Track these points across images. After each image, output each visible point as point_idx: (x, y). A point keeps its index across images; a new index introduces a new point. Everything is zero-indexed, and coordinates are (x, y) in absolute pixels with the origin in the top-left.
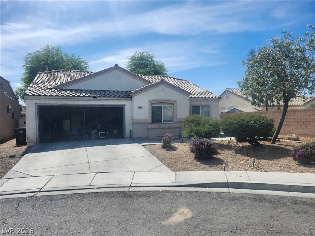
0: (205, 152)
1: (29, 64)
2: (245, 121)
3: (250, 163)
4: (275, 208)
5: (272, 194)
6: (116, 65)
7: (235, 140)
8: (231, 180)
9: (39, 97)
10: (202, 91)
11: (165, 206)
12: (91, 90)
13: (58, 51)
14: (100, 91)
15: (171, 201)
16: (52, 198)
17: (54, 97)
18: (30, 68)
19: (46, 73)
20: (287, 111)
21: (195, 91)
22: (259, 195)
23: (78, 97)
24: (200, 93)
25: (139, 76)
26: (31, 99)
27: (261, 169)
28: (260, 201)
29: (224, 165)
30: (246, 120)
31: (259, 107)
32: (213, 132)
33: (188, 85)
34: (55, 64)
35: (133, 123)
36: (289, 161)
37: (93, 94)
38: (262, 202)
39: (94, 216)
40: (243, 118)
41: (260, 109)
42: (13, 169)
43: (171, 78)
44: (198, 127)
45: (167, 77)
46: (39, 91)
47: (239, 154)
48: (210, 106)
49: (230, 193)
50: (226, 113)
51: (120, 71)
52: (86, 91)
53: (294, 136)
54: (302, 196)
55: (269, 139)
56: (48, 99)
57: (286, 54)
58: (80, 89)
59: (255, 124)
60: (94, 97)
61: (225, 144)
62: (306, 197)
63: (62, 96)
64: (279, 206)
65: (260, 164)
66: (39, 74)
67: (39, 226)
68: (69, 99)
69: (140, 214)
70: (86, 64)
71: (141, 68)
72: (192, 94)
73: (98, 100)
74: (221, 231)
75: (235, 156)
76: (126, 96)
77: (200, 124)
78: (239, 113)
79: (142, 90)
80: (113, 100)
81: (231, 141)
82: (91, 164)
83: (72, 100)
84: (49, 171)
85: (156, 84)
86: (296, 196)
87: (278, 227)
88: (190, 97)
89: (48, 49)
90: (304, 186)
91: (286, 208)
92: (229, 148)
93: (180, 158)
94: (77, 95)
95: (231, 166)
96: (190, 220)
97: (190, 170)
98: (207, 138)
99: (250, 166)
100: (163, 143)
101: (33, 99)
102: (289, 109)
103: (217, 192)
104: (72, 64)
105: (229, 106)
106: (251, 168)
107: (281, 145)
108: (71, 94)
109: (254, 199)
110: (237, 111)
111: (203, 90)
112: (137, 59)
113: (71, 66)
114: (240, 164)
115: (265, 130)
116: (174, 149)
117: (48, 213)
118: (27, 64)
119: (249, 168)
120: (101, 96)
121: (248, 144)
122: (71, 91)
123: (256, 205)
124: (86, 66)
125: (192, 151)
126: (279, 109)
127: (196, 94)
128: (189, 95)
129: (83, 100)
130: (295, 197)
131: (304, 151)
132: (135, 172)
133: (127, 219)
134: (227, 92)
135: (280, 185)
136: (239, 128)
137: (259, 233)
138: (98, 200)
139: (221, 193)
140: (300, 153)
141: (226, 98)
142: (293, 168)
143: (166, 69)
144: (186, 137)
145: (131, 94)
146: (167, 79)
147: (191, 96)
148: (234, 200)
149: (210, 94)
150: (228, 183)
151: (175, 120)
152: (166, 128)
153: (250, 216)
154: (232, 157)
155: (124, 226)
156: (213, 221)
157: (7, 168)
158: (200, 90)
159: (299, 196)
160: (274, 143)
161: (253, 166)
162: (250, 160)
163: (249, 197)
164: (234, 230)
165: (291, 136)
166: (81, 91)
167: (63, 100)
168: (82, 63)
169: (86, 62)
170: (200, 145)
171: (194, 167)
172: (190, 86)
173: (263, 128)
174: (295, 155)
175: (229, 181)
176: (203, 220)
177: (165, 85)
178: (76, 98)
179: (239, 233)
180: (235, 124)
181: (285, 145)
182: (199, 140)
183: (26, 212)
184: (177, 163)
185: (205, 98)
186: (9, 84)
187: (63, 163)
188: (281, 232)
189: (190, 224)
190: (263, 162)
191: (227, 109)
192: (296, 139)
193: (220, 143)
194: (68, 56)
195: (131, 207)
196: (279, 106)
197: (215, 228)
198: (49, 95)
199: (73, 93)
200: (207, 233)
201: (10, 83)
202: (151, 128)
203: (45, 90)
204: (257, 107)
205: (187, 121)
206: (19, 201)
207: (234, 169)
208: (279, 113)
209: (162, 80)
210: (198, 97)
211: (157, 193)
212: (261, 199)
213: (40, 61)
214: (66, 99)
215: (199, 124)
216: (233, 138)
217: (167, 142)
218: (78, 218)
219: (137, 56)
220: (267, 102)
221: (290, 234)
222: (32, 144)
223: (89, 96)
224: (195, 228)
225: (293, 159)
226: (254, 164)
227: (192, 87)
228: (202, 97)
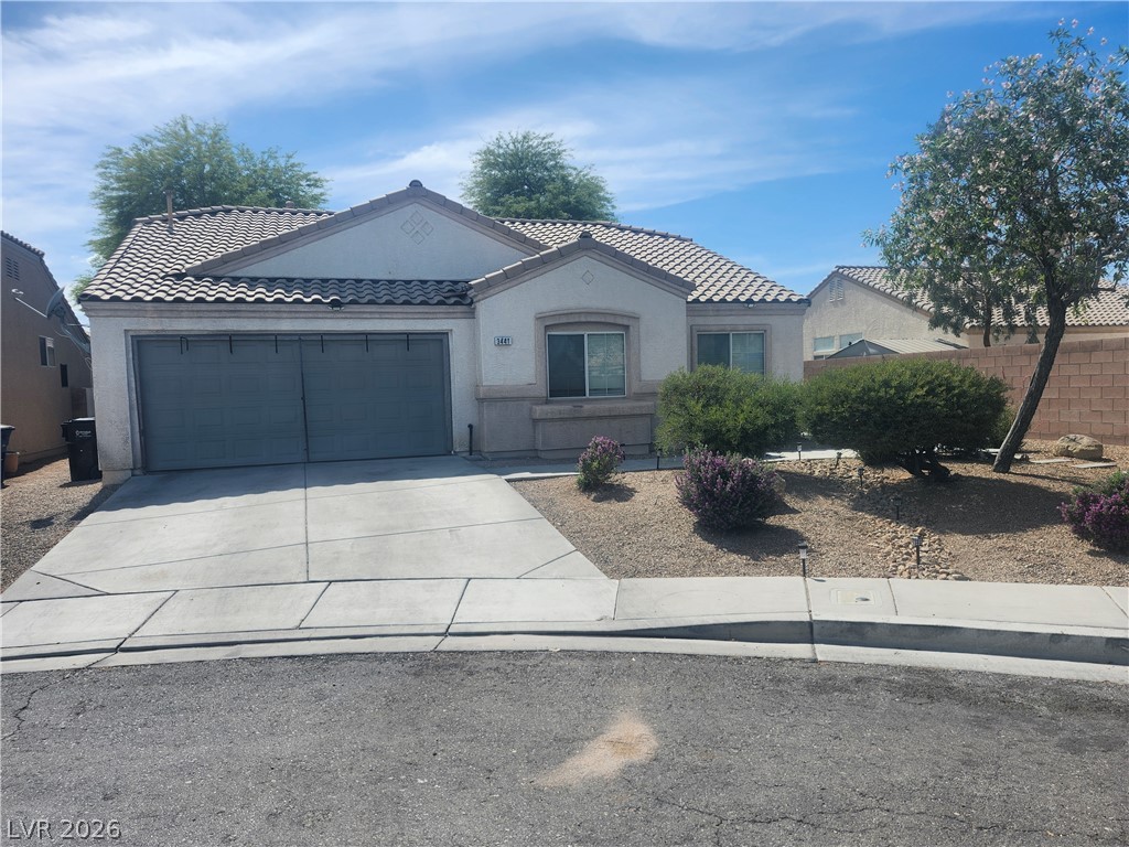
0: (734, 505)
1: (113, 189)
2: (891, 387)
3: (907, 546)
4: (984, 724)
5: (979, 669)
6: (416, 184)
7: (857, 458)
8: (824, 613)
9: (135, 306)
10: (740, 277)
11: (559, 711)
12: (325, 281)
13: (217, 139)
14: (359, 281)
15: (586, 692)
16: (154, 674)
17: (190, 307)
18: (120, 202)
19: (165, 220)
20: (1058, 345)
21: (710, 276)
22: (927, 671)
23: (278, 306)
24: (731, 285)
25: (506, 223)
26: (109, 314)
27: (947, 568)
28: (929, 697)
29: (803, 555)
30: (894, 383)
31: (958, 336)
32: (772, 432)
33: (688, 255)
34: (207, 188)
35: (480, 401)
36: (1058, 539)
37: (331, 291)
38: (938, 700)
39: (288, 747)
40: (885, 376)
41: (963, 341)
42: (38, 566)
43: (622, 230)
44: (715, 414)
45: (608, 227)
46: (137, 285)
47: (867, 513)
48: (768, 332)
49: (815, 661)
50: (831, 357)
51: (427, 204)
52: (306, 284)
53: (1085, 442)
54: (1099, 679)
55: (988, 454)
56: (168, 314)
57: (1062, 123)
58: (286, 275)
59: (929, 399)
60: (334, 303)
61: (817, 473)
62: (1117, 681)
63: (220, 301)
64: (1005, 718)
65: (942, 549)
66: (140, 225)
67: (81, 784)
68: (243, 314)
69: (462, 741)
70: (319, 184)
71: (517, 195)
72: (701, 290)
73: (348, 316)
74: (757, 819)
75: (849, 519)
76: (453, 300)
77: (722, 398)
78: (880, 357)
79: (510, 277)
80: (405, 316)
81: (841, 464)
82: (314, 550)
83: (252, 315)
84: (164, 575)
85: (564, 254)
86: (1073, 676)
87: (990, 807)
88: (690, 298)
89: (183, 132)
90: (1110, 640)
91: (1030, 726)
92: (830, 490)
93: (642, 526)
94: (271, 299)
95: (832, 556)
96: (645, 768)
97: (672, 575)
98: (747, 453)
99: (904, 560)
100: (584, 472)
101: (115, 314)
102: (1067, 339)
103: (768, 659)
104: (266, 185)
105: (844, 332)
106: (909, 564)
107: (1031, 475)
108: (252, 293)
109: (907, 686)
110: (871, 350)
111: (744, 273)
112: (504, 164)
113: (262, 192)
114: (867, 550)
115: (968, 421)
116: (623, 493)
117: (125, 733)
118: (106, 188)
119: (901, 567)
120: (360, 301)
121: (903, 475)
122: (253, 282)
123: (912, 713)
124: (316, 191)
125: (687, 501)
126: (1033, 340)
127: (714, 290)
128: (687, 291)
129: (294, 315)
130: (1071, 682)
131: (1116, 503)
132: (469, 579)
133: (408, 760)
134: (839, 279)
135: (1015, 632)
136: (867, 414)
137: (909, 829)
138: (317, 685)
139: (781, 662)
140: (1102, 507)
141: (835, 304)
142: (1070, 565)
143: (607, 196)
144: (670, 450)
145: (471, 293)
146: (610, 234)
147: (695, 294)
148: (827, 693)
149: (768, 285)
150: (811, 624)
151: (635, 388)
152: (600, 418)
153: (882, 758)
154: (837, 524)
155: (391, 788)
156: (735, 774)
157: (19, 560)
158: (732, 273)
159: (1087, 678)
160: (1006, 471)
161: (914, 557)
162: (906, 534)
163: (888, 681)
164: (811, 816)
165: (1072, 444)
166: (288, 283)
167: (222, 315)
168: (304, 183)
169: (316, 176)
170: (714, 478)
171: (691, 562)
172: (693, 258)
173: (960, 411)
174: (1082, 515)
175: (814, 618)
176: (694, 770)
177: (598, 257)
178: (269, 307)
179: (830, 829)
180: (854, 400)
181: (1048, 478)
182: (712, 463)
183: (46, 730)
184: (627, 547)
185: (749, 301)
186: (42, 262)
187: (215, 545)
188: (998, 829)
189: (644, 786)
190: (956, 542)
191: (837, 342)
192: (1094, 455)
193: (799, 470)
194: (252, 158)
195: (431, 714)
196: (1032, 330)
197: (737, 804)
198: (171, 298)
199: (260, 292)
200: (702, 826)
201: (44, 259)
202: (543, 417)
203: (160, 281)
204: (951, 337)
205: (676, 391)
206: (35, 685)
207: (840, 569)
208: (1029, 354)
209: (586, 236)
210: (723, 301)
211: (541, 657)
212: (932, 687)
213: (152, 176)
214: (235, 314)
215: (719, 401)
216: (848, 453)
217: (598, 469)
218: (228, 756)
219: (501, 151)
220: (989, 313)
221: (1036, 836)
222: (119, 477)
223: (316, 302)
224: (660, 801)
225: (1074, 532)
226: (918, 551)
227: (700, 261)
228: (736, 301)
